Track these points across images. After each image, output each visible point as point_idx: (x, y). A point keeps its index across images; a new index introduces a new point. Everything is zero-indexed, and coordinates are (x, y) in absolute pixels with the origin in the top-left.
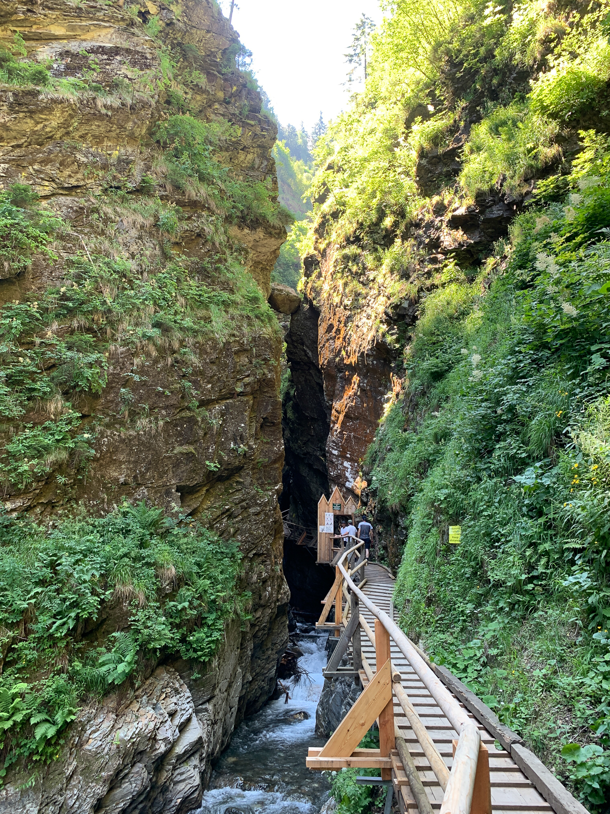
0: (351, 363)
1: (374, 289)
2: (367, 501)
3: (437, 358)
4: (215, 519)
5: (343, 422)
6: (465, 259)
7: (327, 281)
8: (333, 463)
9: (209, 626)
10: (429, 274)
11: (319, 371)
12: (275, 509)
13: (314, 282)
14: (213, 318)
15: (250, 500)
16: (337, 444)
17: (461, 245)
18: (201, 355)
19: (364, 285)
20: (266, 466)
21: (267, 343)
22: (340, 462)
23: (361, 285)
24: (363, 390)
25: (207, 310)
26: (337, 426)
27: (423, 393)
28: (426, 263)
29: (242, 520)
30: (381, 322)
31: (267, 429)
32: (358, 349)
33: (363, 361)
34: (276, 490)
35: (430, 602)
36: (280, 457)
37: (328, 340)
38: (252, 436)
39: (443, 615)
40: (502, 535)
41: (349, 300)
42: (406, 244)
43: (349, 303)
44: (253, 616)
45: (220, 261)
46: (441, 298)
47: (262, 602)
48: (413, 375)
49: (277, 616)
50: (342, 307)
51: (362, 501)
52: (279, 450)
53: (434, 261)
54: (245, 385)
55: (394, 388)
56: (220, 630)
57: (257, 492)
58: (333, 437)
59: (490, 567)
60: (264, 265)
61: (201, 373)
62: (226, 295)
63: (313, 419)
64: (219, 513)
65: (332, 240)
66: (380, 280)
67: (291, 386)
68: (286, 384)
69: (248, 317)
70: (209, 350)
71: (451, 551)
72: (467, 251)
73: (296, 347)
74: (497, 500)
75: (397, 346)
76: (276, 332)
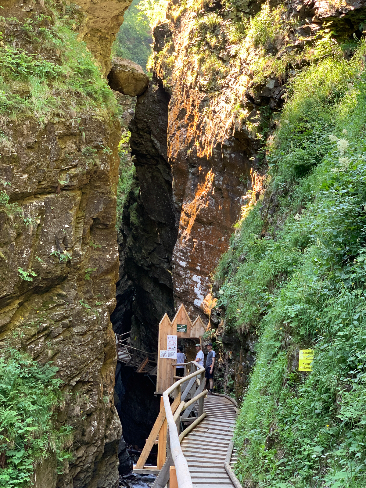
0: (205, 156)
1: (235, 66)
2: (218, 323)
3: (304, 148)
4: (30, 339)
5: (193, 228)
6: (343, 30)
7: (181, 57)
8: (181, 276)
9: (15, 466)
10: (300, 48)
11: (168, 165)
12: (105, 329)
13: (165, 57)
14: (33, 93)
15: (74, 317)
16: (185, 254)
17: (339, 13)
18: (15, 137)
19: (224, 61)
20: (95, 278)
21: (100, 126)
22: (188, 276)
23: (220, 62)
24: (218, 189)
25: (26, 83)
26: (186, 233)
27: (286, 192)
28: (297, 35)
29: (63, 340)
30: (242, 106)
31: (98, 232)
32: (213, 140)
33: (219, 154)
34: (108, 307)
35: (271, 442)
36: (115, 266)
37: (179, 128)
38: (79, 241)
39: (286, 460)
40: (360, 361)
41: (205, 80)
42: (276, 11)
43: (205, 83)
44: (74, 455)
45: (45, 23)
46: (312, 77)
47: (86, 439)
48: (276, 170)
49: (105, 455)
50: (197, 89)
51: (212, 322)
52: (113, 258)
53: (307, 32)
54: (71, 178)
55: (255, 187)
56: (28, 470)
57: (84, 308)
58: (181, 245)
59: (343, 401)
60: (102, 33)
61: (16, 160)
62: (50, 65)
63: (160, 224)
64: (34, 331)
65: (187, 6)
66: (242, 55)
67: (137, 185)
68: (131, 182)
69: (78, 94)
70: (25, 132)
71: (300, 380)
72: (346, 20)
73: (141, 137)
74: (356, 318)
75: (260, 136)
76: (114, 115)
